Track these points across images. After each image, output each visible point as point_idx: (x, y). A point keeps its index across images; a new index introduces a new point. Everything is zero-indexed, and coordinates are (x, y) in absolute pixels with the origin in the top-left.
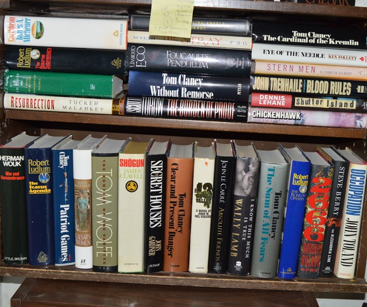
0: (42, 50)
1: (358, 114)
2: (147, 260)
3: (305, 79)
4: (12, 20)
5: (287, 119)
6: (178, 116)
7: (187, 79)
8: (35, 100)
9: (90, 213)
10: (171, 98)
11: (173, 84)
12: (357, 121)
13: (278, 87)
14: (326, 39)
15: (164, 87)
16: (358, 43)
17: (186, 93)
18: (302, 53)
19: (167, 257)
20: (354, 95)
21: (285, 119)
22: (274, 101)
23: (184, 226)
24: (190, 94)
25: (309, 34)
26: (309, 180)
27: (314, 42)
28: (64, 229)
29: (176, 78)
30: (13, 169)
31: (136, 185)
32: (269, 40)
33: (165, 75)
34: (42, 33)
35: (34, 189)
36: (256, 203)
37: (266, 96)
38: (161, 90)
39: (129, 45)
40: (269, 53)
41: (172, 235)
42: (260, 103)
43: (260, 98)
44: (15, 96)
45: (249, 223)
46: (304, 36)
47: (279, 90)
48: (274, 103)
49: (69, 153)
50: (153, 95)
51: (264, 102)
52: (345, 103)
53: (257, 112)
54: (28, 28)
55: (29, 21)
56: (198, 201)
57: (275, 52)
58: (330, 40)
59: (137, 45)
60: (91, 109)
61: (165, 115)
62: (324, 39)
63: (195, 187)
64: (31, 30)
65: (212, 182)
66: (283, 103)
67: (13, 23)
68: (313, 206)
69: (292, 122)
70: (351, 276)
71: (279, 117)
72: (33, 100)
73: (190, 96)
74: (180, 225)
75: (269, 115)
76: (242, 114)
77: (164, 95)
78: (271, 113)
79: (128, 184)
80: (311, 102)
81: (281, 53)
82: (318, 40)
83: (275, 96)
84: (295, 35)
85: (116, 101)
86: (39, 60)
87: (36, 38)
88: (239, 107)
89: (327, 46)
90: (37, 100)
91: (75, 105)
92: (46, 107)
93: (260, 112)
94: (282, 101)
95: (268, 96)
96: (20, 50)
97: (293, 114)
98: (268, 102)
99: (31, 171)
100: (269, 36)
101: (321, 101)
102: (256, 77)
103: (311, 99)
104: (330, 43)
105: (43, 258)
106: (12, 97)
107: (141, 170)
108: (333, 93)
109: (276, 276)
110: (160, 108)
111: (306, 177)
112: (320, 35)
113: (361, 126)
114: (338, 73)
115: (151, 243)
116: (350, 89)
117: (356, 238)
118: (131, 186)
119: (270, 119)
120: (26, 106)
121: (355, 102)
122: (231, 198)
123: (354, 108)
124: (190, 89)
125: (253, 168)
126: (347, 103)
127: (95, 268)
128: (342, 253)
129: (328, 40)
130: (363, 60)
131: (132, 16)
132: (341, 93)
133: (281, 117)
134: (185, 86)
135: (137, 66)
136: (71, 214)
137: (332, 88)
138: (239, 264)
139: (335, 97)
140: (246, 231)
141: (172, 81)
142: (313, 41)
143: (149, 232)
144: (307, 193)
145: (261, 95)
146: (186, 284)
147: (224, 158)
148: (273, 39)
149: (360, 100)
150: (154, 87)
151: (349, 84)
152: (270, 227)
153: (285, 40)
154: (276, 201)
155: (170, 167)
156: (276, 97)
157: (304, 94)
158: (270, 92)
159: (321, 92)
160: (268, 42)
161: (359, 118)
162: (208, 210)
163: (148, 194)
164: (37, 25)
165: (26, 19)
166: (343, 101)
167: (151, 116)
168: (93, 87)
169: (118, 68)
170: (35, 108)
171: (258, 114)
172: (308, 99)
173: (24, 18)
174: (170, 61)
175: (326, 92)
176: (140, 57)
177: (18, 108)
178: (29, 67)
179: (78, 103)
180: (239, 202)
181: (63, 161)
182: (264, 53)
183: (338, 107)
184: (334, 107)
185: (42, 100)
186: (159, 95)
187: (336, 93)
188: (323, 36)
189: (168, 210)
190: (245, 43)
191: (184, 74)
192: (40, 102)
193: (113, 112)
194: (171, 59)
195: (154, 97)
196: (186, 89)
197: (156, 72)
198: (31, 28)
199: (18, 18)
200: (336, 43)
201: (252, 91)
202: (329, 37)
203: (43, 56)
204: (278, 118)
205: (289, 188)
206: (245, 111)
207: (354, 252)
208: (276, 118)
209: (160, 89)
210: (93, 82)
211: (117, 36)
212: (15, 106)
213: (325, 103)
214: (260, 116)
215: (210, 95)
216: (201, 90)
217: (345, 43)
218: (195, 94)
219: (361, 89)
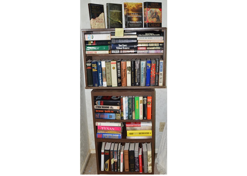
0: (93, 41)
2: (118, 84)
3: (149, 43)
4: (87, 35)
6: (122, 53)
9: (106, 74)
10: (121, 49)
13: (143, 45)
16: (159, 35)
18: (148, 38)
19: (122, 83)
20: (160, 46)
22: (142, 49)
23: (125, 76)
26: (151, 64)
28: (100, 78)
30: (89, 66)
31: (115, 68)
33: (119, 45)
34: (93, 37)
35: (94, 70)
36: (140, 70)
39: (111, 39)
40: (141, 38)
41: (123, 78)
42: (140, 49)
44: (88, 51)
45: (139, 74)
46: (148, 34)
49: (100, 62)
50: (117, 49)
53: (139, 51)
56: (128, 70)
59: (113, 39)
60: (104, 53)
61: (120, 53)
63: (127, 68)
65: (130, 66)
68: (152, 70)
69: (147, 53)
70: (162, 85)
74: (124, 76)
77: (119, 49)
78: (142, 51)
79: (113, 68)
83: (142, 47)
84: (146, 34)
85: (109, 51)
86: (93, 43)
87: (92, 39)
89: (153, 36)
92: (95, 53)
94: (144, 48)
96: (89, 41)
97: (147, 51)
99: (93, 67)
102: (138, 44)
105: (96, 85)
107: (116, 64)
109: (146, 85)
110: (119, 52)
111: (150, 64)
112: (151, 34)
114: (156, 42)
115: (119, 80)
117: (162, 77)
118: (114, 68)
120: (91, 53)
122: (135, 69)
123: (160, 49)
124: (125, 47)
125: (139, 63)
127: (107, 86)
128: (160, 80)
130: (161, 38)
133: (144, 52)
134: (123, 47)
135: (113, 43)
136: (102, 75)
137: (155, 45)
138: (137, 83)
139: (156, 47)
140: (138, 77)
141: (121, 46)
143: (118, 78)
144: (151, 67)
146: (126, 88)
147: (133, 61)
148: (141, 35)
151: (158, 44)
152: (143, 75)
153: (144, 35)
154: (144, 69)
155: (121, 64)
157: (149, 47)
159: (152, 46)
160: (140, 36)
161: (161, 51)
162: (130, 72)
163: (117, 70)
166: (157, 47)
167: (117, 53)
168: (104, 48)
169: (109, 44)
170: (93, 53)
173: (89, 35)
176: (114, 41)
177: (89, 54)
178: (91, 45)
180: (136, 70)
181: (99, 64)
184: (155, 49)
189: (122, 73)
190: (135, 37)
191: (123, 44)
193: (109, 53)
194: (120, 41)
197: (117, 44)
198: (91, 37)
200: (155, 35)
201: (138, 47)
202: (153, 34)
205: (147, 66)
206: (136, 51)
207: (162, 80)
209: (118, 47)
210: (104, 47)
211: (109, 37)
213: (153, 48)
215: (129, 48)
216: (127, 47)
217: (157, 35)
218: (126, 48)
219: (161, 45)
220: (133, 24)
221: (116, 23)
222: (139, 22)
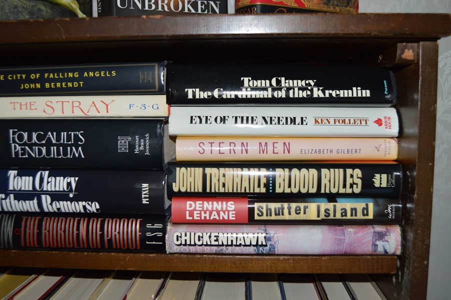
1: (379, 228)
5: (240, 245)
6: (40, 246)
7: (50, 179)
10: (28, 214)
11: (27, 189)
12: (378, 243)
13: (221, 185)
14: (307, 89)
15: (12, 196)
16: (368, 91)
17: (51, 204)
18: (264, 118)
20: (368, 191)
21: (236, 245)
22: (215, 213)
24: (58, 207)
25: (274, 81)
27: (284, 96)
29: (31, 178)
32: (197, 97)
37: (198, 203)
38: (8, 200)
40: (201, 122)
42: (188, 218)
43: (188, 208)
46: (263, 85)
47: (222, 190)
48: (215, 216)
51: (195, 215)
52: (352, 210)
53: (183, 234)
57: (213, 120)
58: (315, 89)
62: (302, 89)
66: (231, 216)
69: (252, 250)
71: (225, 243)
75: (206, 239)
76: (155, 238)
77: (14, 210)
78: (210, 237)
80: (286, 211)
81: (223, 120)
82: (291, 92)
83: (215, 203)
84: (246, 84)
88: (149, 226)
89: (310, 101)
93: (188, 234)
94: (230, 209)
95: (203, 204)
97: (251, 235)
98: (203, 215)
100: (198, 90)
101: (305, 208)
102: (178, 169)
103: (286, 205)
104: (315, 95)
108: (328, 191)
112: (295, 81)
113: (386, 251)
114: (335, 152)
116: (359, 182)
119: (208, 247)
121: (371, 206)
123: (371, 216)
124: (57, 196)
126: (355, 209)
129: (312, 91)
130: (380, 125)
132: (342, 191)
133: (230, 243)
134: (47, 193)
137: (324, 181)
139: (332, 198)
141: (24, 183)
142: (282, 94)
145: (188, 203)
148: (204, 95)
149: (380, 201)
151: (358, 172)
153: (229, 94)
156: (217, 205)
157: (270, 195)
158: (205, 195)
159: (304, 191)
160: (196, 102)
161: (381, 235)
166: (348, 204)
171: (184, 238)
172: (278, 205)
174: (15, 146)
175: (313, 190)
182: (191, 122)
183: (338, 216)
184: (331, 217)
186: (6, 209)
187: (334, 191)
188: (302, 83)
190: (155, 107)
191: (45, 170)
196: (49, 198)
200: (327, 95)
201: (172, 195)
202: (312, 83)
204: (223, 245)
206: (160, 234)
208: (218, 245)
209: (5, 199)
213: (312, 210)
214: (188, 243)
215: (94, 207)
216: (76, 199)
217: (344, 93)
218: (66, 206)
219: (381, 180)
221: (33, 7)
222: (203, 7)
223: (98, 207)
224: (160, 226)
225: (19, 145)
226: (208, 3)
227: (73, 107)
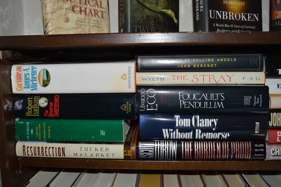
0: (50, 97)
4: (19, 69)
6: (193, 158)
7: (201, 120)
8: (46, 148)
10: (185, 140)
11: (187, 126)
15: (177, 130)
17: (201, 134)
24: (205, 136)
29: (189, 120)
33: (177, 117)
34: (49, 80)
38: (174, 133)
39: (138, 87)
42: (278, 141)
43: (278, 135)
44: (27, 144)
50: (165, 138)
53: (276, 150)
54: (35, 76)
55: (35, 70)
59: (146, 87)
60: (102, 155)
61: (179, 158)
64: (37, 78)
67: (20, 73)
72: (44, 148)
73: (204, 137)
76: (260, 152)
77: (177, 138)
85: (127, 145)
86: (47, 108)
87: (43, 86)
88: (256, 145)
90: (48, 148)
91: (86, 152)
92: (57, 155)
93: (279, 149)
96: (29, 98)
102: (272, 113)
106: (24, 146)
110: (174, 152)
120: (37, 154)
124: (205, 130)
131: (139, 57)
134: (199, 128)
135: (148, 109)
141: (186, 122)
145: (278, 132)
150: (167, 130)
164: (44, 73)
165: (33, 68)
167: (164, 159)
168: (103, 133)
169: (127, 113)
170: (46, 155)
171: (276, 152)
173: (30, 66)
174: (182, 102)
177: (30, 156)
178: (38, 115)
179: (89, 150)
182: (278, 88)
185: (53, 148)
186: (171, 138)
190: (258, 79)
191: (197, 115)
192: (51, 150)
193: (125, 157)
195: (166, 139)
196: (200, 131)
198: (37, 76)
199: (24, 67)
201: (269, 128)
203: (51, 104)
206: (262, 150)
209: (173, 132)
210: (102, 128)
211: (125, 79)
212: (27, 154)
214: (279, 154)
215: (226, 135)
216: (217, 131)
218: (209, 135)
220: (228, 22)
221: (156, 16)
222: (250, 17)
223: (229, 135)
224: (262, 145)
225: (185, 101)
226: (253, 15)
227: (210, 78)
